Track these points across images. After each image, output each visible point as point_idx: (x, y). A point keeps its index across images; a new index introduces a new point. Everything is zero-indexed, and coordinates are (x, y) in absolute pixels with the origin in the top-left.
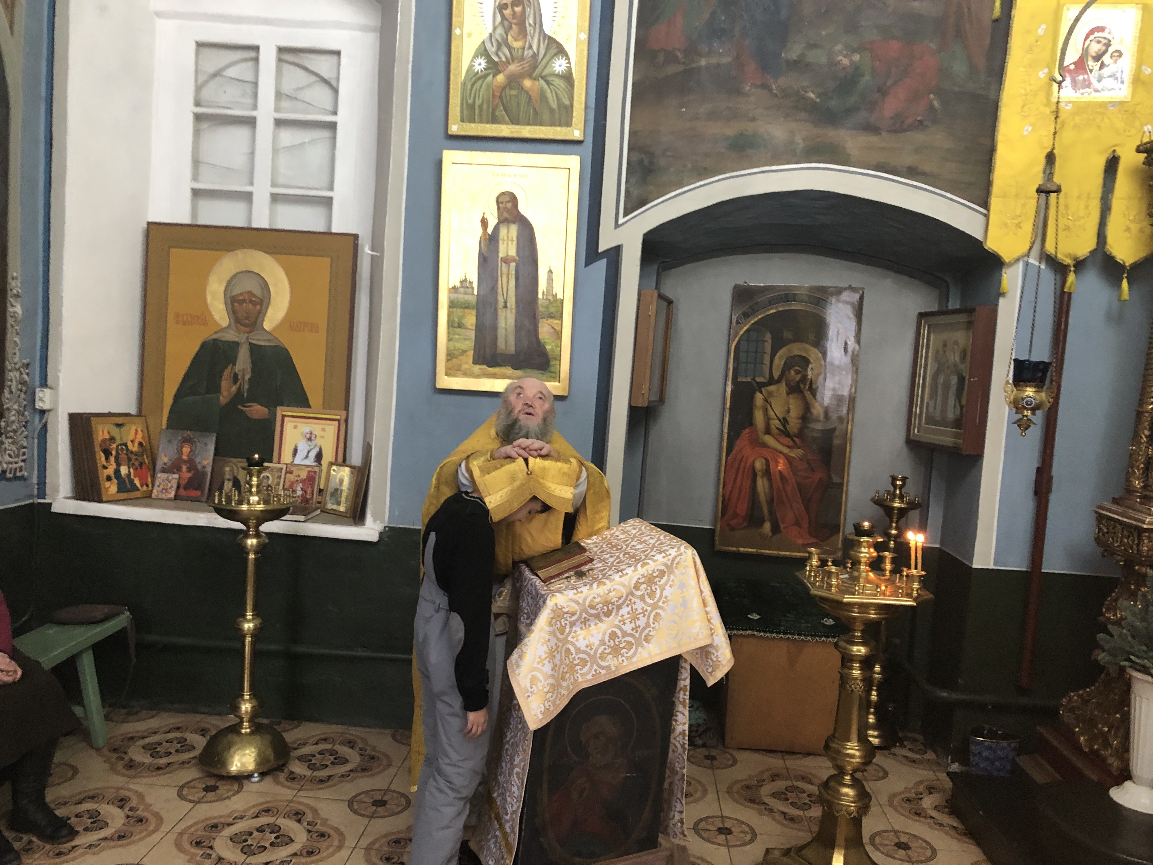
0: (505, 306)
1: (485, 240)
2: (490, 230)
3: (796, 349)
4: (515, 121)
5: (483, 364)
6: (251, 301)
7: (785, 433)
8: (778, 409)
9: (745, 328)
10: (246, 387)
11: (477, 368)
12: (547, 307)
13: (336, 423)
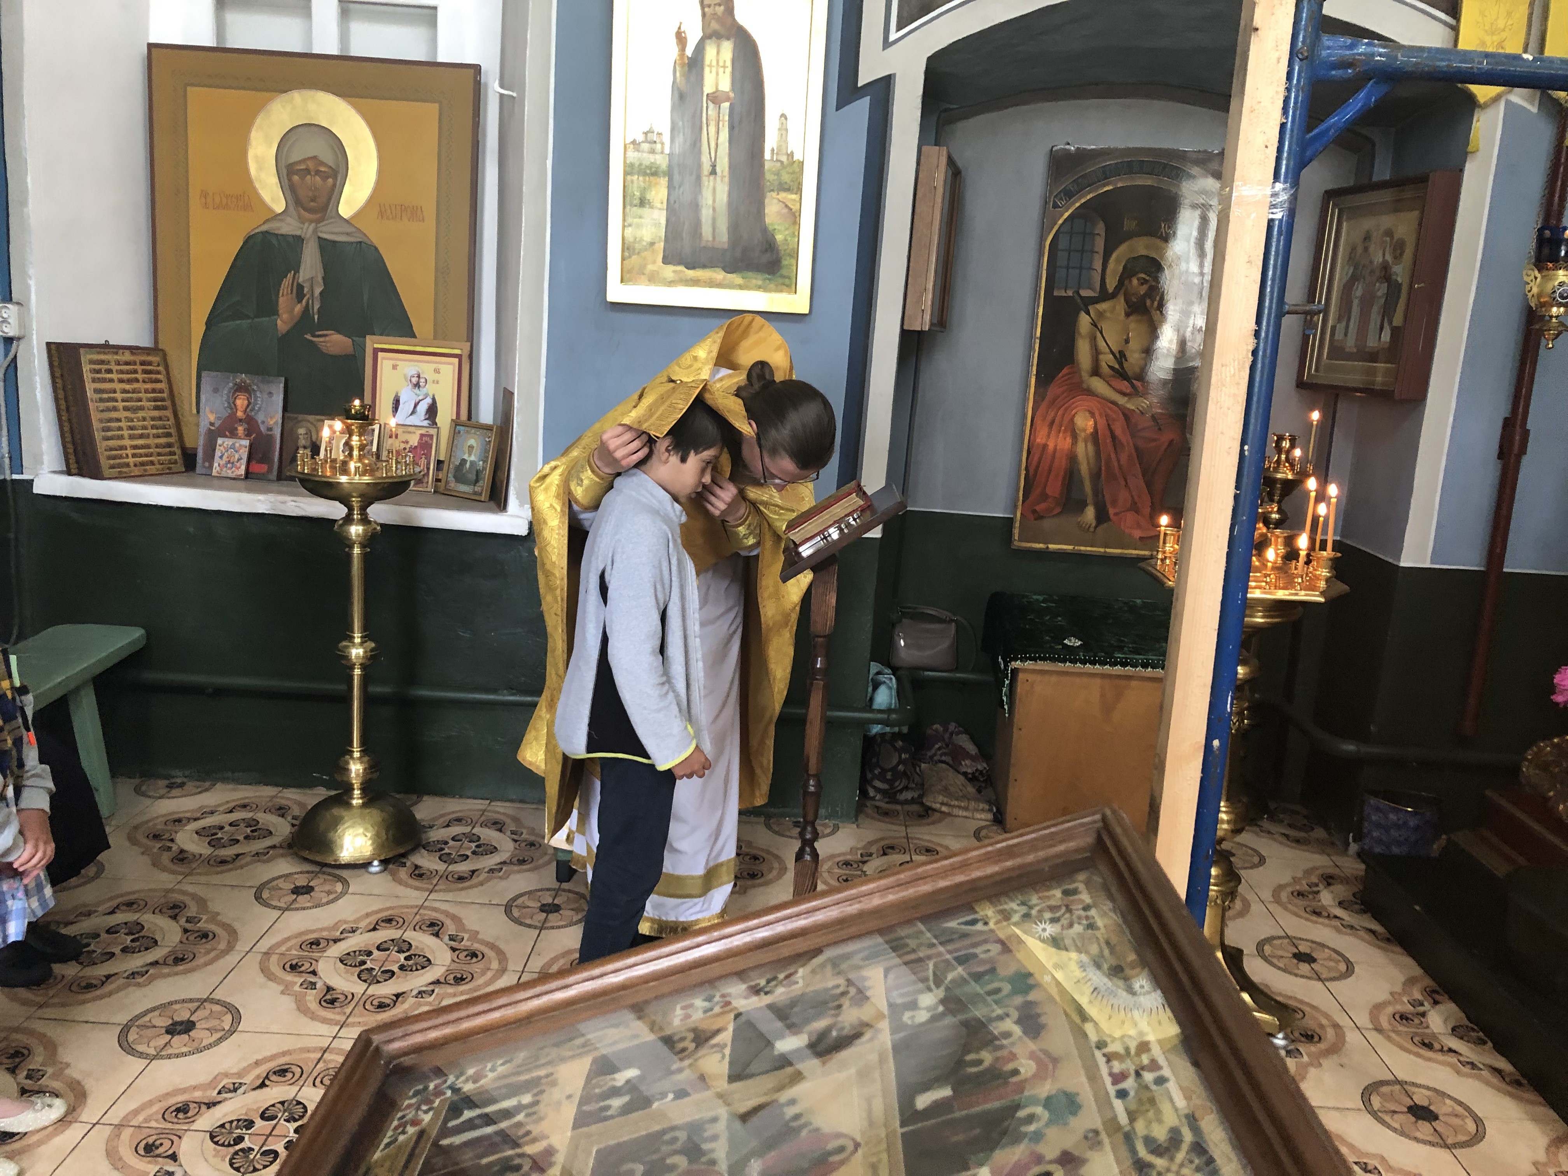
0: (713, 172)
1: (682, 65)
2: (689, 52)
3: (1140, 246)
5: (679, 264)
6: (318, 172)
7: (1121, 374)
8: (1111, 337)
9: (1066, 215)
10: (317, 306)
11: (669, 271)
12: (778, 174)
13: (456, 360)
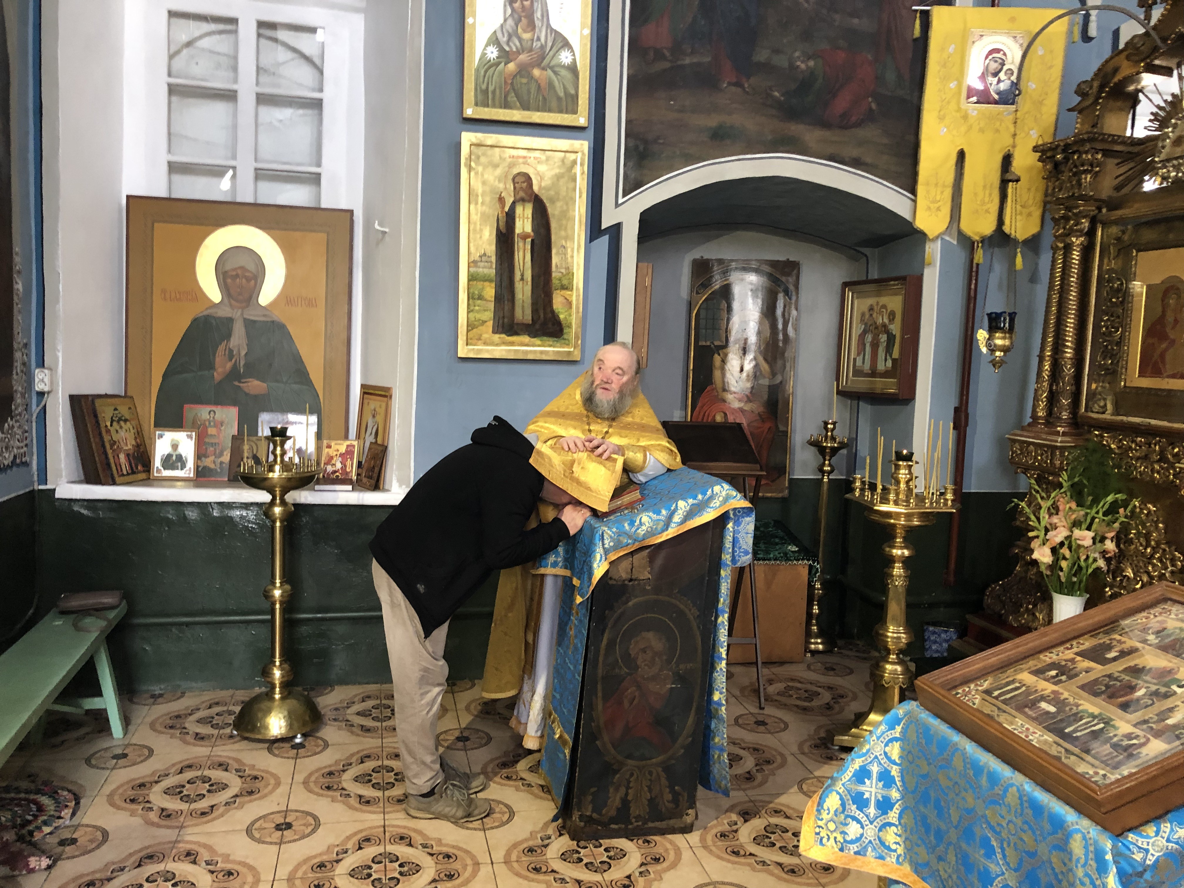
0: (522, 279)
1: (502, 216)
2: (506, 209)
4: (526, 107)
5: (501, 333)
6: (244, 277)
10: (243, 362)
11: (496, 337)
12: (560, 280)
